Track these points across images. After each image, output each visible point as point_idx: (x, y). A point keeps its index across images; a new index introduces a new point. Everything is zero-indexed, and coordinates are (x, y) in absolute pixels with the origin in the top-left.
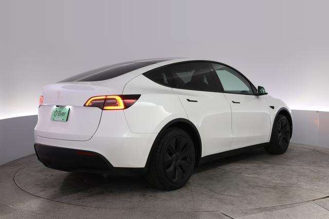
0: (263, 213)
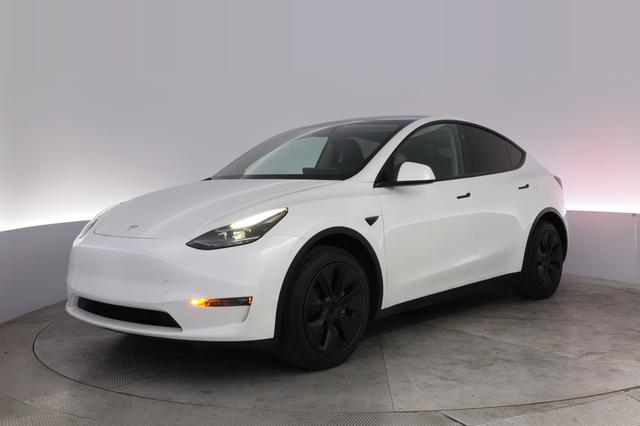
0: (526, 416)
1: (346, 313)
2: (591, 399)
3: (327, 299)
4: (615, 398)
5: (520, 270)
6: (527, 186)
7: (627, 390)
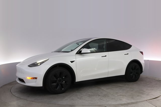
1: (65, 82)
2: (138, 102)
3: (58, 79)
4: (144, 102)
5: (124, 74)
6: (128, 54)
7: (147, 100)
